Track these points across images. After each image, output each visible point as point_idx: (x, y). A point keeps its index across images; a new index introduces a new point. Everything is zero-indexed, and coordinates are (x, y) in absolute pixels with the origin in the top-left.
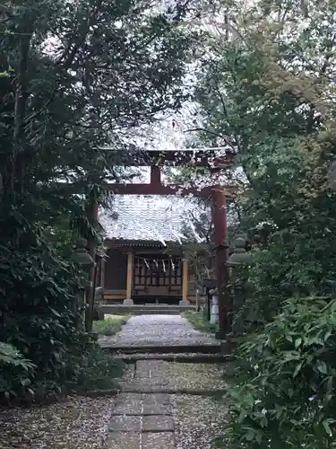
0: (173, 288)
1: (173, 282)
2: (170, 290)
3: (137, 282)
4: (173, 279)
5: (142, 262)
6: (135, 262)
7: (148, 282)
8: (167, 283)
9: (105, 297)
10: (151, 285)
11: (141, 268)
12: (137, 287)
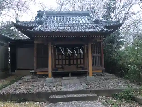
0: (79, 66)
1: (79, 63)
2: (77, 67)
3: (57, 63)
4: (79, 61)
5: (58, 50)
6: (54, 50)
7: (64, 63)
8: (75, 63)
9: (38, 73)
10: (66, 65)
11: (59, 55)
12: (57, 66)
